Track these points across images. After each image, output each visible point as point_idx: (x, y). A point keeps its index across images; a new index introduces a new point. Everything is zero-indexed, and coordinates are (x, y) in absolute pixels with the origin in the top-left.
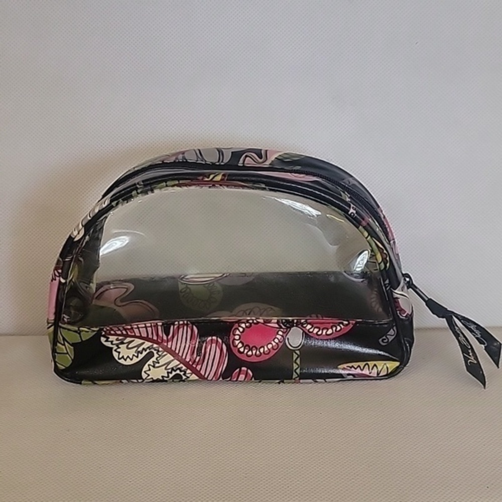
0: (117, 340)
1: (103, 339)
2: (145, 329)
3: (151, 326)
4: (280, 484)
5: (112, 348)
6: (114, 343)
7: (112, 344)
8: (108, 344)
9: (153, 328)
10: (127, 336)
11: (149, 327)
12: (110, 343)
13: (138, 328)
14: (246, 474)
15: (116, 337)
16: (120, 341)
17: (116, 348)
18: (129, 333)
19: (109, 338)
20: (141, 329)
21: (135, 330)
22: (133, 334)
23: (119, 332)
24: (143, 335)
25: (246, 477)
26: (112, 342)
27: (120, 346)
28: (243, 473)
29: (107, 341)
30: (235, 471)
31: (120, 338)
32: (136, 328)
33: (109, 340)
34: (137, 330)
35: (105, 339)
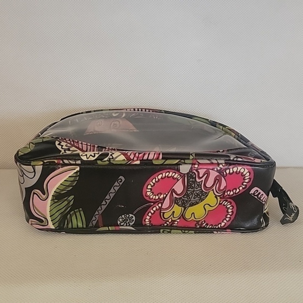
0: (66, 146)
1: (57, 143)
2: (86, 146)
3: (90, 146)
4: (169, 258)
5: (61, 151)
6: (63, 147)
7: (62, 148)
8: (59, 147)
9: (91, 147)
10: (73, 146)
11: (89, 145)
12: (61, 146)
13: (82, 144)
14: (148, 252)
15: (66, 144)
16: (67, 148)
17: (64, 152)
18: (75, 144)
19: (61, 143)
20: (83, 145)
21: (79, 144)
22: (78, 146)
23: (69, 142)
24: (83, 149)
25: (148, 254)
26: (62, 146)
27: (66, 151)
28: (146, 251)
29: (59, 144)
30: (141, 250)
31: (69, 145)
32: (80, 143)
33: (61, 144)
34: (81, 144)
35: (59, 143)
